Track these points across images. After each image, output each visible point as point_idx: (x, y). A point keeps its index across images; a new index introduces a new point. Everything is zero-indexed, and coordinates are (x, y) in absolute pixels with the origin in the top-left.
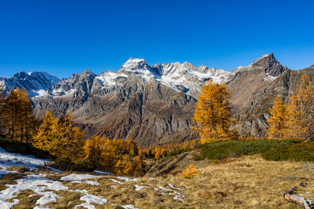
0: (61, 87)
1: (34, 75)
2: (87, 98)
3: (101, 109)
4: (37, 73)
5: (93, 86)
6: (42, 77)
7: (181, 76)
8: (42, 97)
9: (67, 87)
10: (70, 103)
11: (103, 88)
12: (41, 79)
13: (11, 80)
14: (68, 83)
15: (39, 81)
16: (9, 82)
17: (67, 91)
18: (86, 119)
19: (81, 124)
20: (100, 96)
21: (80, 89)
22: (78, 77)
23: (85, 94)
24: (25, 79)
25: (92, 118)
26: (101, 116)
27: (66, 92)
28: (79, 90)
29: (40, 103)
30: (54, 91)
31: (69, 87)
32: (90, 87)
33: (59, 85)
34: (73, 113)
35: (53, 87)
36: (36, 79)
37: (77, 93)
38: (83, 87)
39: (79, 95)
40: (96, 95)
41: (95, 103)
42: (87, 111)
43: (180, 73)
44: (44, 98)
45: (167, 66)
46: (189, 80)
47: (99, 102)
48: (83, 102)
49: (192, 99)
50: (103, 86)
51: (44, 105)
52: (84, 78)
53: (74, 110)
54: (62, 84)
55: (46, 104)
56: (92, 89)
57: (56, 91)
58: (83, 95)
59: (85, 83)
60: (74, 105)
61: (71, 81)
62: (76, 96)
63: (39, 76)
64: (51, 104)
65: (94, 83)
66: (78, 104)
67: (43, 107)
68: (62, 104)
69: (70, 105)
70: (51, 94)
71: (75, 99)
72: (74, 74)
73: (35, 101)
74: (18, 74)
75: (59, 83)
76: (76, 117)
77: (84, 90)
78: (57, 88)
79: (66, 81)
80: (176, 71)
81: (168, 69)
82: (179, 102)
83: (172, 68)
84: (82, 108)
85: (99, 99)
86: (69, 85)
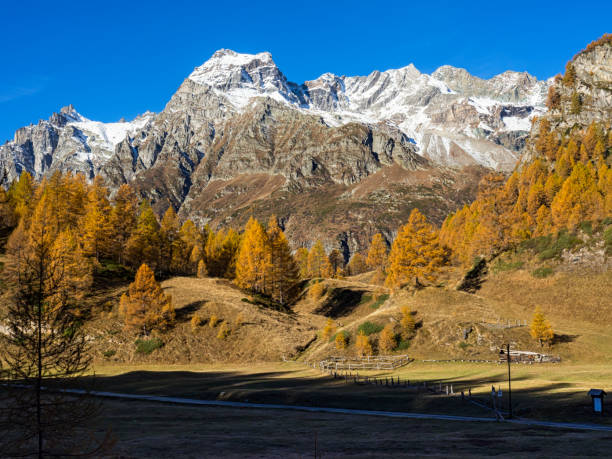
7: (412, 112)
11: (83, 157)
43: (409, 101)
45: (367, 83)
46: (441, 119)
49: (398, 150)
50: (88, 150)
80: (397, 98)
81: (368, 95)
82: (333, 166)
83: (383, 88)
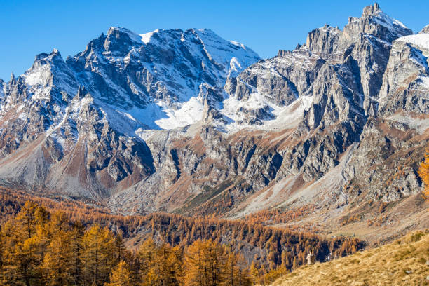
0: (260, 88)
1: (162, 41)
2: (360, 130)
3: (412, 177)
4: (174, 34)
5: (388, 78)
6: (194, 51)
8: (185, 129)
9: (287, 89)
10: (285, 151)
12: (190, 58)
13: (77, 64)
14: (289, 70)
15: (183, 68)
16: (70, 70)
17: (283, 103)
18: (345, 221)
19: (315, 239)
20: (413, 122)
21: (331, 92)
22: (331, 41)
23: (351, 115)
24: (127, 59)
25: (369, 217)
26: (407, 206)
27: (277, 110)
28: (325, 97)
29: (174, 152)
30: (231, 105)
31: (292, 85)
32: (376, 82)
33: (254, 82)
34: (295, 196)
35: (228, 85)
36: (169, 58)
37: (318, 110)
38: (345, 81)
39: (327, 119)
40: (397, 117)
41: (388, 151)
42: (354, 186)
44: (191, 133)
47: (405, 146)
48: (341, 151)
51: (188, 160)
52: (353, 46)
53: (300, 183)
54: (265, 75)
55: (193, 159)
56: (383, 92)
57: (241, 104)
58: (343, 117)
59: (353, 66)
60: (301, 163)
61: (302, 62)
62: (311, 121)
63: (184, 49)
64: (213, 156)
65: (391, 64)
66: (320, 159)
67: (184, 169)
68: (256, 158)
69: (285, 161)
70: (218, 116)
71: (308, 135)
72: (316, 31)
73: (156, 145)
74: (103, 38)
75: (254, 71)
76: (304, 212)
77: (347, 94)
78: (245, 93)
79: (283, 62)
84: (334, 176)
85: (409, 134)
86: (292, 77)
